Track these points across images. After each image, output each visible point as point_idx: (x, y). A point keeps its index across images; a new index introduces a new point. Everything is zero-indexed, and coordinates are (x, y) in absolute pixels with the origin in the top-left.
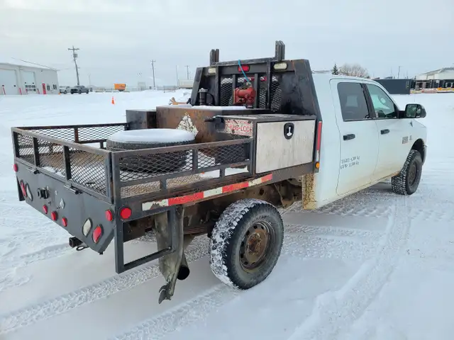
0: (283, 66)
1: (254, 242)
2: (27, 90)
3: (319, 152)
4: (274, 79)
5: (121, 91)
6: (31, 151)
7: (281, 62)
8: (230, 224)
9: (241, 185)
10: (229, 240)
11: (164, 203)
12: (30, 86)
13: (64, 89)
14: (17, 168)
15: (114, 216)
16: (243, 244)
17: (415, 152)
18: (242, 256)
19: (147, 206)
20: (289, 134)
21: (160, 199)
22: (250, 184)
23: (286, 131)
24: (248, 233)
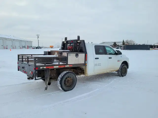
0: (79, 41)
1: (68, 81)
2: (23, 48)
3: (87, 61)
4: (78, 44)
5: (52, 48)
6: (21, 60)
7: (79, 40)
8: (62, 75)
9: (63, 66)
10: (61, 79)
11: (45, 68)
12: (24, 46)
13: (34, 47)
14: (18, 63)
15: (35, 69)
16: (65, 80)
17: (124, 65)
18: (65, 83)
19: (41, 68)
20: (77, 56)
21: (44, 67)
22: (66, 66)
23: (76, 55)
24: (66, 78)
